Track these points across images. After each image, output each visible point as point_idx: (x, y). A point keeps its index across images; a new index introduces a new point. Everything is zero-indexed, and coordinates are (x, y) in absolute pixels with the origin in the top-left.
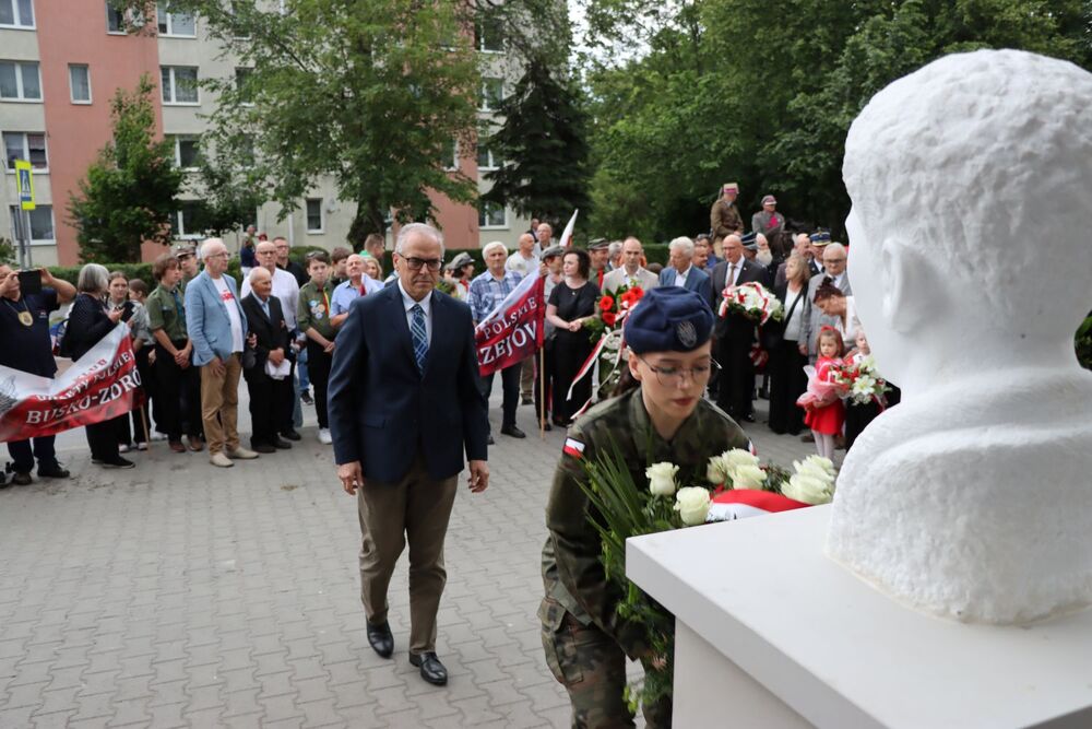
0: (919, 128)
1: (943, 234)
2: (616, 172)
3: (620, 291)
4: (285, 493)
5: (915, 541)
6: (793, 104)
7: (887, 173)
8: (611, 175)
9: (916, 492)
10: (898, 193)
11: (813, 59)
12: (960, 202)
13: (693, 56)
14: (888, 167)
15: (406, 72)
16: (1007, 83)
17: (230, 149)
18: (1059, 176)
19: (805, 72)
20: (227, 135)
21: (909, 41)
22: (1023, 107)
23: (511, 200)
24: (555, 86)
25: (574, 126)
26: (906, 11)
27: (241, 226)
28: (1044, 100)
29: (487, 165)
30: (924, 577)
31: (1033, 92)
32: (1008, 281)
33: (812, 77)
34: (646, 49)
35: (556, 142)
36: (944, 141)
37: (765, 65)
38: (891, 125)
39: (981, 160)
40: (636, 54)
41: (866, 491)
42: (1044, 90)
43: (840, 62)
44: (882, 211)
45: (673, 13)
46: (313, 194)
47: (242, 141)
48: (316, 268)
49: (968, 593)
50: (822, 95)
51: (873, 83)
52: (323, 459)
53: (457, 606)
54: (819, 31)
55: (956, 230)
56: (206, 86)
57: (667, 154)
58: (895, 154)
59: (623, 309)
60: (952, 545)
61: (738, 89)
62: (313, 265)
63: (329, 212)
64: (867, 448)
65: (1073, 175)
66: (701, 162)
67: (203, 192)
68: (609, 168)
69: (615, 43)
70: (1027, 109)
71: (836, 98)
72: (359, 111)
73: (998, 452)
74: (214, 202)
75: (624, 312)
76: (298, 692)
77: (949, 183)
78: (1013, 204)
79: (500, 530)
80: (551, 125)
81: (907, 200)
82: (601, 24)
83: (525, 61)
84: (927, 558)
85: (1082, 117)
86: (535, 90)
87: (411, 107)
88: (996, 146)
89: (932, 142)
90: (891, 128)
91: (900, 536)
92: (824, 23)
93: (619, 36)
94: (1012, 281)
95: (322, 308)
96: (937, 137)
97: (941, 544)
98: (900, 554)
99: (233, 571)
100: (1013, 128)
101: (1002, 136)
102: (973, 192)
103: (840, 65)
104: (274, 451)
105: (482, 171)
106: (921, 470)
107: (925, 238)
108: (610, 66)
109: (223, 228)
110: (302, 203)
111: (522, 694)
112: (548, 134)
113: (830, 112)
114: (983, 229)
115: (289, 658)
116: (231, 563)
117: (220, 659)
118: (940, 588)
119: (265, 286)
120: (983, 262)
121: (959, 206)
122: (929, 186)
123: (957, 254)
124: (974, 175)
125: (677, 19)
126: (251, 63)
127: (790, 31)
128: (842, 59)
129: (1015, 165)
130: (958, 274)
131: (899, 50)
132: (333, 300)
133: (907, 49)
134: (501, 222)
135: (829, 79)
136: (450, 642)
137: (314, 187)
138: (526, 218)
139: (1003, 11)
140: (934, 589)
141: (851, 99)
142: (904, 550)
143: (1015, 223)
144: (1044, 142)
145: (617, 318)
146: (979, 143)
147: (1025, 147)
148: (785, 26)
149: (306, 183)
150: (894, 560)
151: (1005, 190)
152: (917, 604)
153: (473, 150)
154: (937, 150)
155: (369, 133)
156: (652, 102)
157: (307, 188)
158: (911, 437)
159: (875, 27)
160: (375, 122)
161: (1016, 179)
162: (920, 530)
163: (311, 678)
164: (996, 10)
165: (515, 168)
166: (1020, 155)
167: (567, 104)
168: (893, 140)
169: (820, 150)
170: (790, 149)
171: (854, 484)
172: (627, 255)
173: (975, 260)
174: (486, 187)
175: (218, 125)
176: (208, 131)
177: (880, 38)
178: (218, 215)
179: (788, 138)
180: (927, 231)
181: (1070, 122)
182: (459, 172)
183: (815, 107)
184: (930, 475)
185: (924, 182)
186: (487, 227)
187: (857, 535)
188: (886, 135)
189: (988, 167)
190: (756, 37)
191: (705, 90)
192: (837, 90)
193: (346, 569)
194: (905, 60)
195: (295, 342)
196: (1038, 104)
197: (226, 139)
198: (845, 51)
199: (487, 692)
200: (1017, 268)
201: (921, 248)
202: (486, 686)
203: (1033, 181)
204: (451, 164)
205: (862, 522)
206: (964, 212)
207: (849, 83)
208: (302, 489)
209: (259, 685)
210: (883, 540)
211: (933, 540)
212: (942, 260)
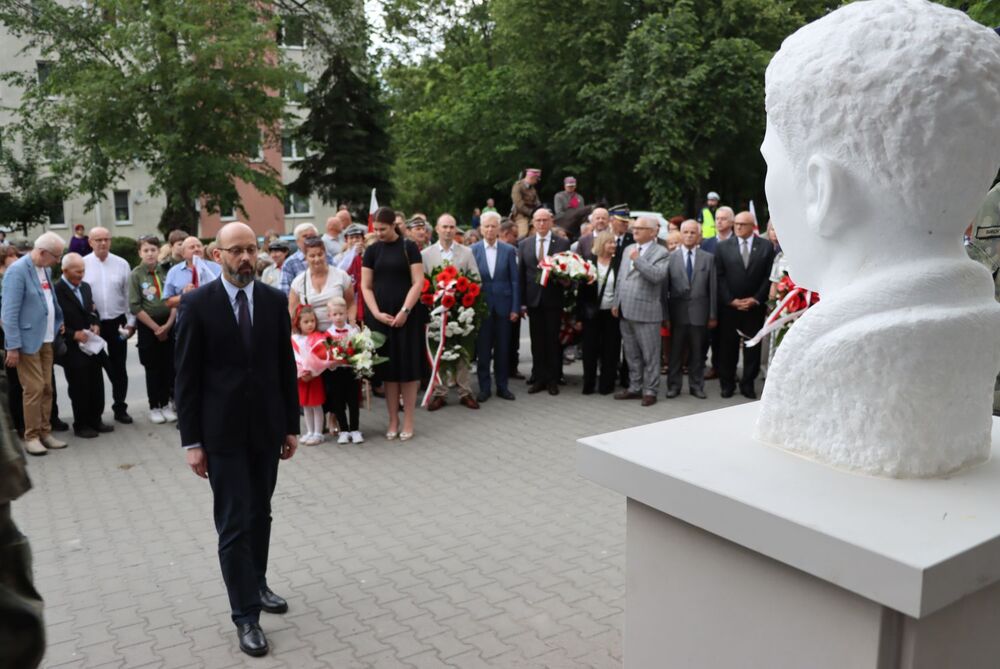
0: (844, 59)
1: (865, 147)
2: (415, 160)
3: (435, 272)
4: (123, 472)
5: (851, 413)
6: (582, 94)
7: (814, 99)
8: (410, 164)
9: (853, 368)
10: (825, 115)
11: (599, 51)
12: (882, 119)
13: (484, 51)
14: (816, 93)
15: (218, 67)
16: (914, 20)
17: (35, 142)
18: (963, 96)
19: (591, 62)
20: (32, 128)
21: (682, 37)
22: (931, 39)
23: (318, 189)
24: (356, 78)
25: (375, 117)
26: (679, 10)
27: (48, 218)
28: (947, 34)
29: (290, 155)
30: (859, 443)
31: (937, 27)
32: (920, 184)
33: (597, 67)
34: (441, 46)
35: (361, 132)
36: (867, 68)
37: (552, 57)
38: (816, 57)
39: (899, 83)
40: (429, 49)
41: (803, 374)
42: (945, 26)
43: (622, 54)
44: (808, 132)
45: (463, 12)
46: (121, 186)
47: (46, 133)
48: (146, 251)
49: (899, 453)
50: (606, 85)
51: (654, 73)
52: (156, 438)
53: (309, 567)
54: (605, 25)
55: (878, 143)
56: (11, 79)
57: (464, 141)
58: (822, 81)
59: (440, 288)
60: (885, 412)
61: (528, 79)
62: (143, 248)
63: (137, 203)
64: (803, 336)
65: (972, 94)
66: (498, 147)
67: (7, 185)
68: (408, 156)
69: (411, 40)
70: (935, 41)
71: (619, 88)
72: (170, 103)
73: (924, 326)
74: (19, 195)
75: (441, 292)
76: (163, 660)
77: (872, 103)
78: (926, 119)
79: (340, 495)
80: (354, 116)
81: (834, 120)
82: (395, 21)
83: (327, 56)
84: (863, 425)
85: (976, 48)
86: (337, 83)
87: (224, 99)
88: (911, 72)
89: (856, 70)
90: (816, 61)
91: (836, 409)
92: (606, 19)
93: (414, 33)
94: (924, 185)
95: (153, 290)
96: (860, 65)
97: (875, 412)
98: (835, 426)
99: (79, 550)
100: (923, 56)
101: (916, 63)
102: (893, 110)
103: (623, 57)
104: (97, 436)
105: (286, 162)
106: (858, 349)
107: (849, 152)
108: (405, 62)
109: (30, 221)
110: (109, 193)
111: (385, 644)
112: (351, 125)
113: (614, 100)
114: (902, 141)
115: (148, 628)
116: (76, 542)
117: (77, 636)
118: (874, 451)
119: (78, 275)
120: (900, 170)
121: (881, 122)
122: (855, 107)
123: (878, 164)
124: (895, 95)
125: (467, 16)
126: (55, 56)
127: (575, 26)
128: (624, 52)
129: (928, 86)
130: (878, 181)
131: (674, 45)
132: (167, 282)
133: (680, 45)
134: (306, 210)
135: (612, 70)
136: (308, 601)
137: (121, 177)
138: (332, 205)
139: (762, 10)
140: (869, 452)
141: (633, 89)
142: (839, 422)
143: (928, 135)
144: (950, 67)
145: (436, 298)
146: (897, 69)
147: (935, 72)
148: (570, 22)
149: (114, 173)
150: (829, 432)
151: (919, 107)
152: (854, 468)
153: (277, 140)
154: (861, 76)
155: (181, 124)
156: (445, 94)
157: (116, 178)
158: (845, 321)
159: (652, 25)
160: (186, 114)
161: (929, 98)
162: (855, 402)
163: (174, 646)
164: (756, 10)
165: (320, 157)
166: (932, 78)
167: (368, 96)
168: (821, 70)
169: (606, 136)
170: (578, 135)
171: (788, 370)
172: (443, 230)
173: (893, 168)
174: (290, 176)
175: (22, 118)
176: (11, 124)
177: (657, 33)
178: (24, 208)
179: (575, 124)
180: (851, 146)
181: (968, 51)
182: (264, 162)
183: (600, 96)
184: (867, 350)
185: (850, 104)
186: (293, 214)
187: (792, 417)
188: (812, 66)
189: (906, 89)
190: (546, 30)
191: (497, 81)
192: (619, 81)
193: (195, 539)
194: (680, 53)
195: (123, 327)
196: (942, 37)
197: (31, 131)
198: (626, 45)
199: (351, 645)
200: (929, 174)
201: (845, 162)
202: (349, 639)
203: (942, 100)
204: (256, 156)
205: (797, 403)
206: (885, 128)
207: (631, 74)
208: (140, 468)
209: (121, 657)
210: (818, 416)
211: (868, 409)
212: (864, 170)
